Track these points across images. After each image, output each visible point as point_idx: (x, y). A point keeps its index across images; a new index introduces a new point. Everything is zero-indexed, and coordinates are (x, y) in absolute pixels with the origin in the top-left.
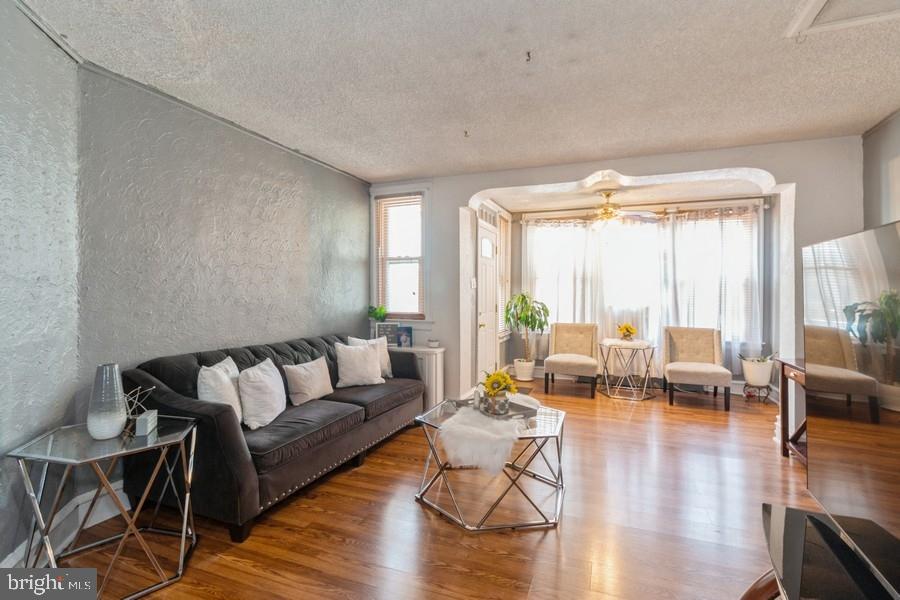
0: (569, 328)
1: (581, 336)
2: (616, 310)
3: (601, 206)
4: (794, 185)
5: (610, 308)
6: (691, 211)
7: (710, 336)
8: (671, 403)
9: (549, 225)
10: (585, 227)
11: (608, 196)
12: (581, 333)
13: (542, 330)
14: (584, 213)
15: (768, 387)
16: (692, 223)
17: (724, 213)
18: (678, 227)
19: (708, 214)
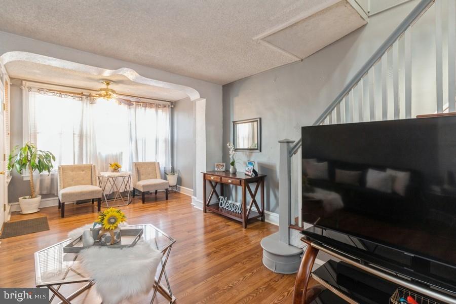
0: (73, 168)
1: (84, 172)
2: (104, 155)
3: (104, 90)
4: (205, 100)
5: (99, 153)
6: (143, 103)
7: (154, 165)
8: (143, 203)
9: (51, 94)
10: (82, 100)
11: (108, 84)
12: (83, 171)
13: (49, 171)
14: (80, 91)
15: (176, 186)
16: (143, 108)
17: (158, 106)
18: (137, 109)
19: (151, 105)
